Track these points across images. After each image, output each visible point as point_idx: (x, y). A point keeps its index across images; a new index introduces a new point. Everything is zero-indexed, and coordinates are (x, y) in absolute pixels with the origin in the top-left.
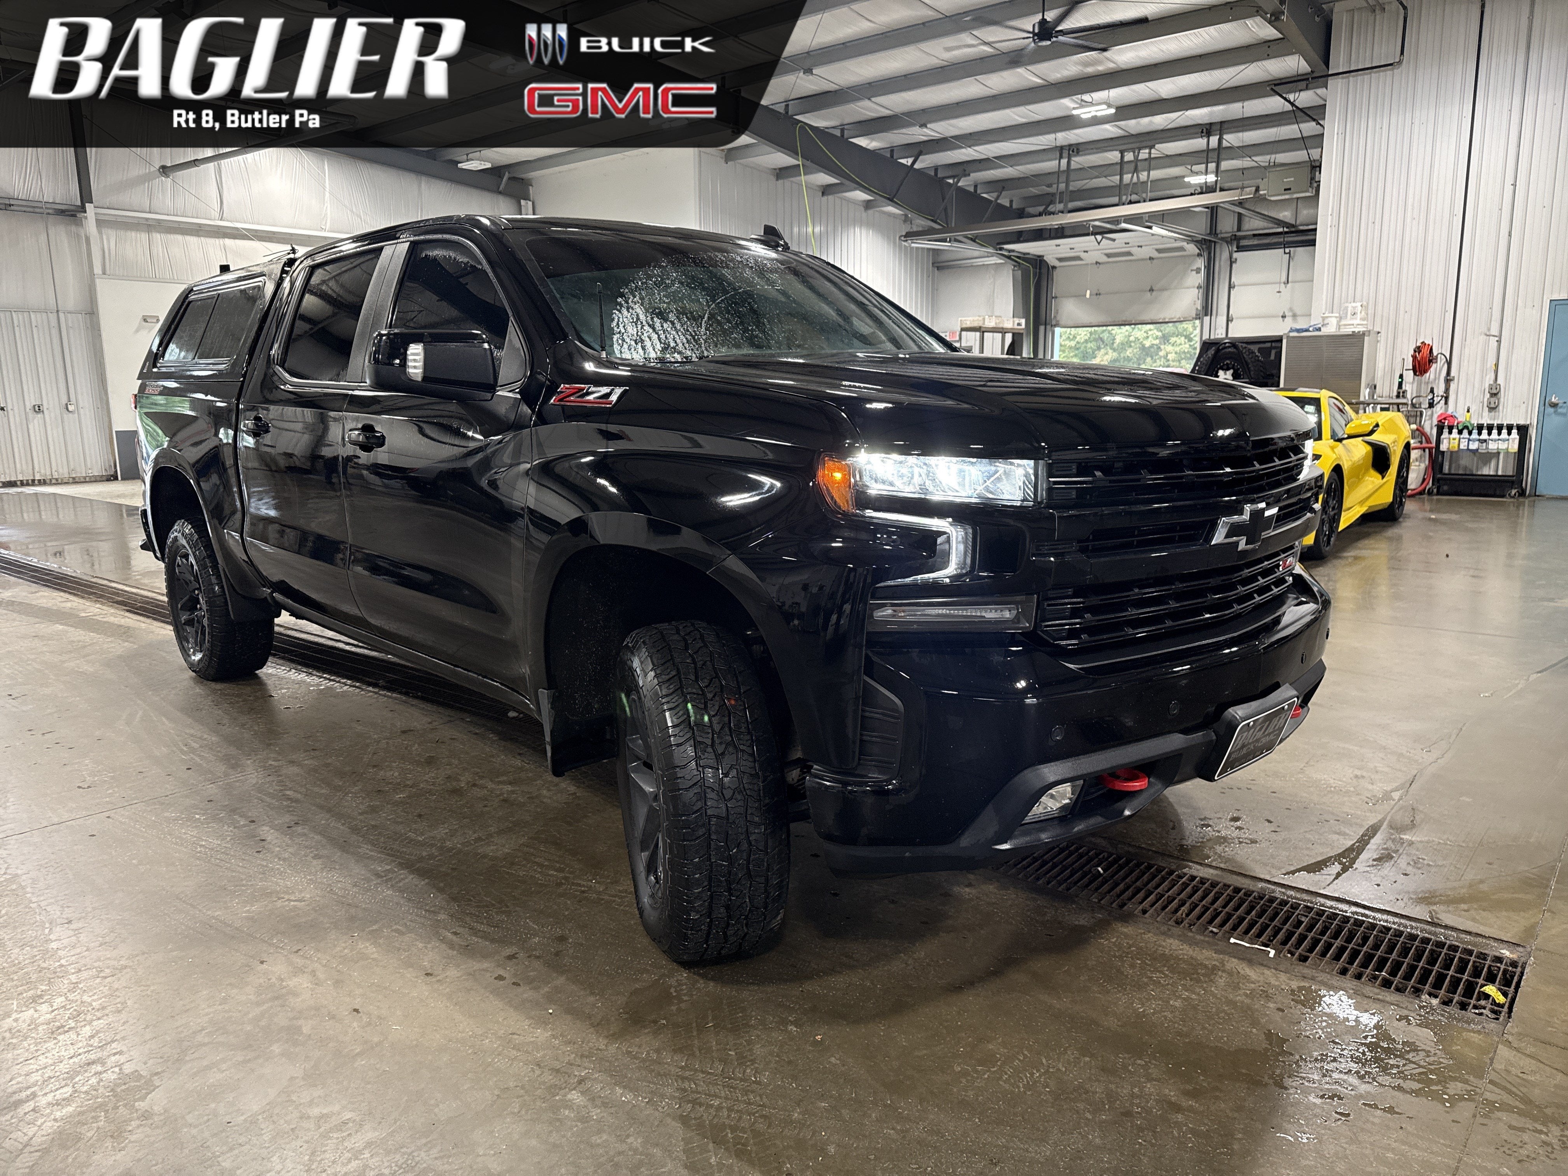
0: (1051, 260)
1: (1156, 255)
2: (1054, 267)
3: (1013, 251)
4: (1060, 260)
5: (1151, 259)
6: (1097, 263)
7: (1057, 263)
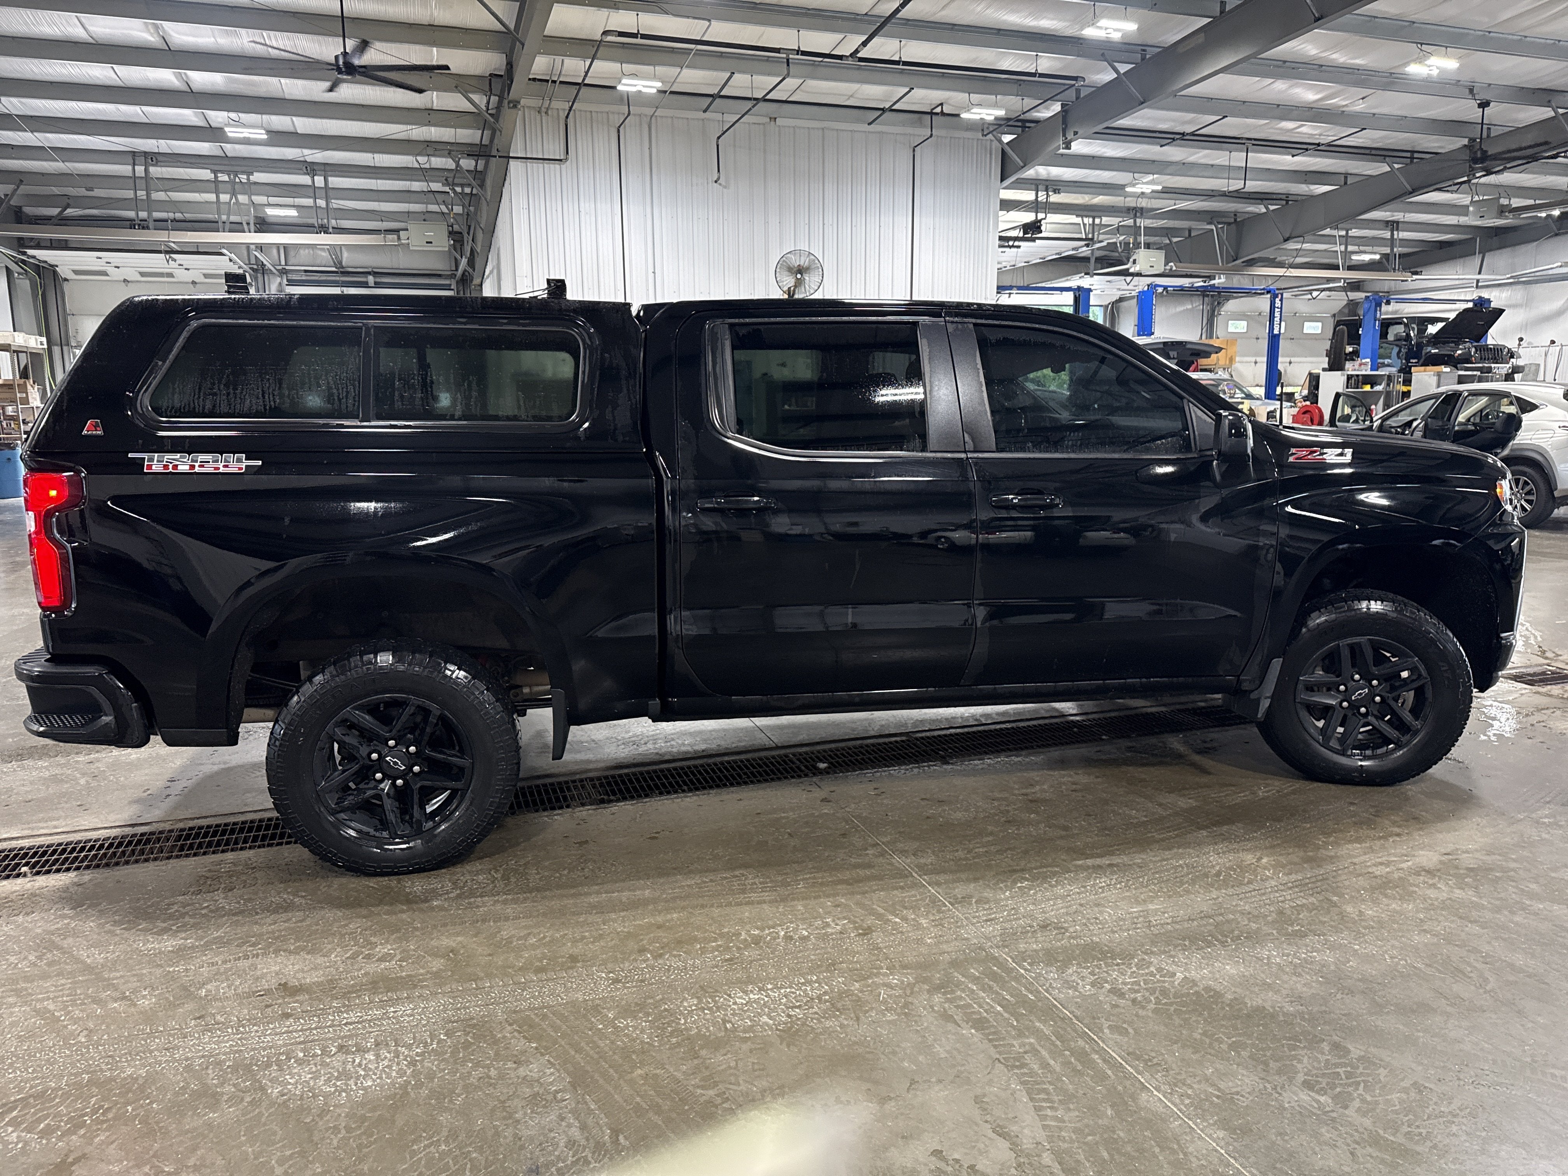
0: (64, 271)
1: (200, 279)
2: (66, 280)
3: (34, 257)
4: (76, 272)
5: (194, 283)
6: (125, 280)
7: (71, 276)
